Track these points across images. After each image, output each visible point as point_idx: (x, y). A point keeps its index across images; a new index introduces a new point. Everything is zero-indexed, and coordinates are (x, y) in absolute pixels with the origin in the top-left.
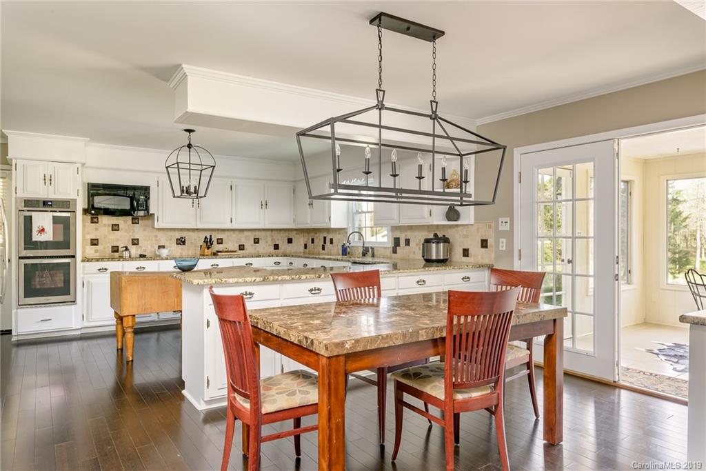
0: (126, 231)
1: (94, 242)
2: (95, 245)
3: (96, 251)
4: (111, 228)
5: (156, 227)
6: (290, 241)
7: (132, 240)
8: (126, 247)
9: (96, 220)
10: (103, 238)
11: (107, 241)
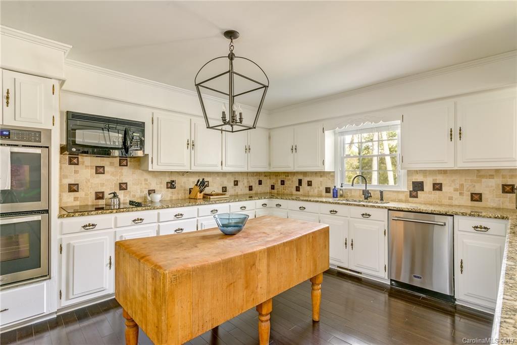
0: (112, 174)
1: (73, 188)
2: (74, 191)
3: (76, 199)
4: (94, 170)
5: (150, 169)
6: (260, 183)
7: (120, 184)
8: (114, 193)
9: (75, 161)
10: (85, 183)
11: (90, 187)
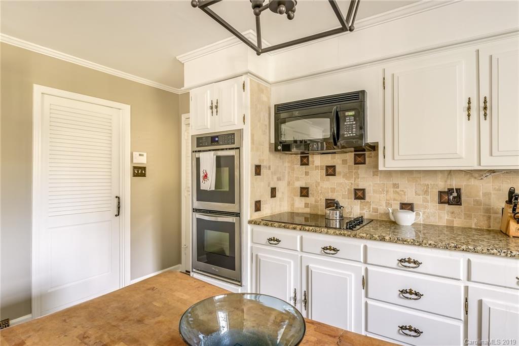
0: (345, 176)
1: (304, 192)
2: (305, 196)
3: (307, 205)
4: (325, 172)
5: (381, 168)
7: (355, 190)
9: (306, 161)
10: (315, 187)
11: (320, 192)
